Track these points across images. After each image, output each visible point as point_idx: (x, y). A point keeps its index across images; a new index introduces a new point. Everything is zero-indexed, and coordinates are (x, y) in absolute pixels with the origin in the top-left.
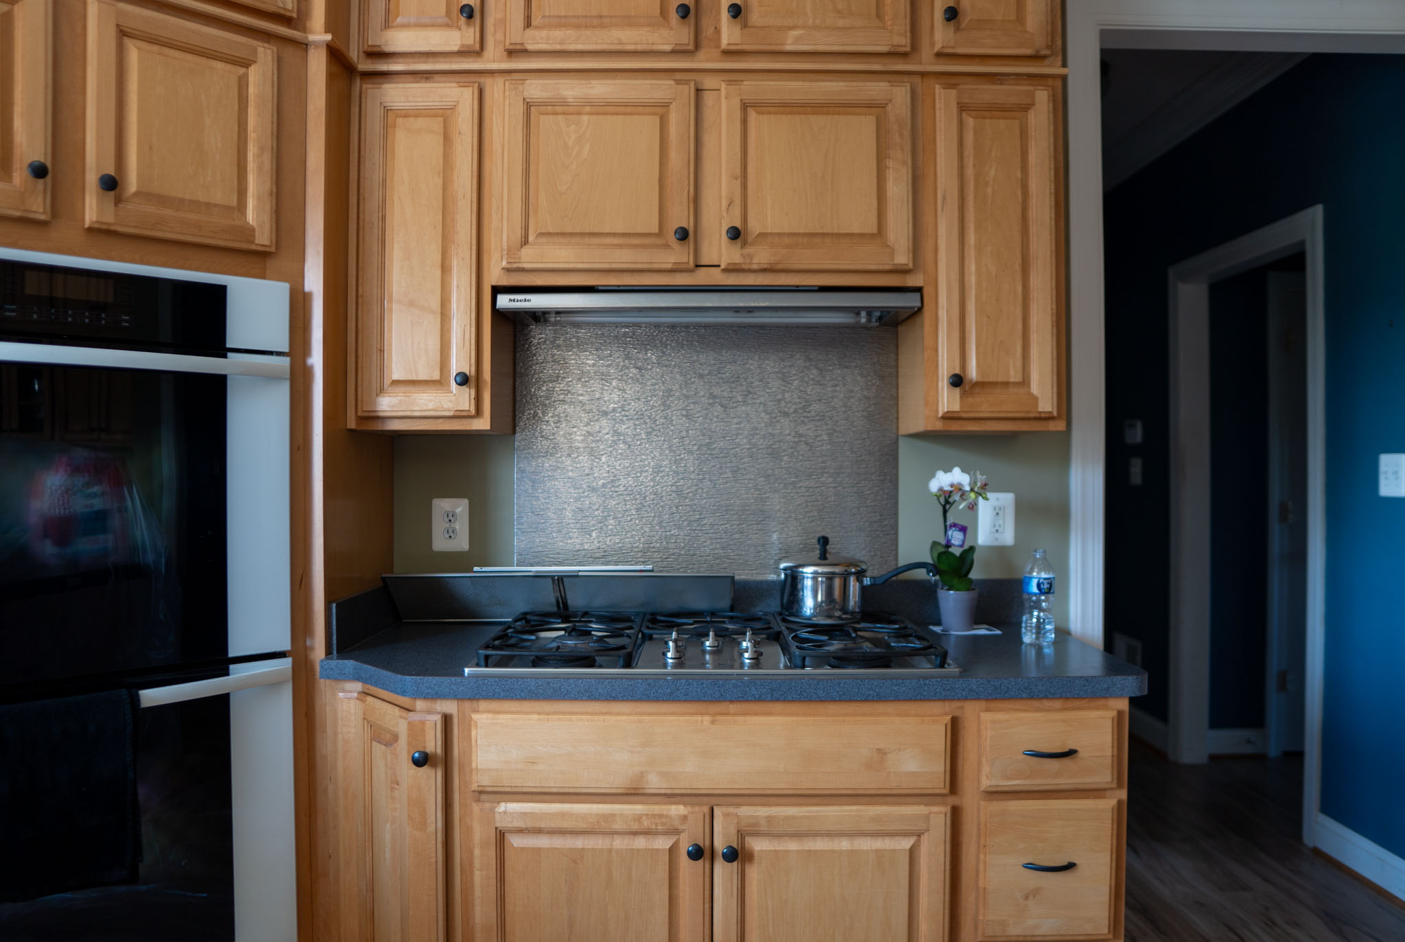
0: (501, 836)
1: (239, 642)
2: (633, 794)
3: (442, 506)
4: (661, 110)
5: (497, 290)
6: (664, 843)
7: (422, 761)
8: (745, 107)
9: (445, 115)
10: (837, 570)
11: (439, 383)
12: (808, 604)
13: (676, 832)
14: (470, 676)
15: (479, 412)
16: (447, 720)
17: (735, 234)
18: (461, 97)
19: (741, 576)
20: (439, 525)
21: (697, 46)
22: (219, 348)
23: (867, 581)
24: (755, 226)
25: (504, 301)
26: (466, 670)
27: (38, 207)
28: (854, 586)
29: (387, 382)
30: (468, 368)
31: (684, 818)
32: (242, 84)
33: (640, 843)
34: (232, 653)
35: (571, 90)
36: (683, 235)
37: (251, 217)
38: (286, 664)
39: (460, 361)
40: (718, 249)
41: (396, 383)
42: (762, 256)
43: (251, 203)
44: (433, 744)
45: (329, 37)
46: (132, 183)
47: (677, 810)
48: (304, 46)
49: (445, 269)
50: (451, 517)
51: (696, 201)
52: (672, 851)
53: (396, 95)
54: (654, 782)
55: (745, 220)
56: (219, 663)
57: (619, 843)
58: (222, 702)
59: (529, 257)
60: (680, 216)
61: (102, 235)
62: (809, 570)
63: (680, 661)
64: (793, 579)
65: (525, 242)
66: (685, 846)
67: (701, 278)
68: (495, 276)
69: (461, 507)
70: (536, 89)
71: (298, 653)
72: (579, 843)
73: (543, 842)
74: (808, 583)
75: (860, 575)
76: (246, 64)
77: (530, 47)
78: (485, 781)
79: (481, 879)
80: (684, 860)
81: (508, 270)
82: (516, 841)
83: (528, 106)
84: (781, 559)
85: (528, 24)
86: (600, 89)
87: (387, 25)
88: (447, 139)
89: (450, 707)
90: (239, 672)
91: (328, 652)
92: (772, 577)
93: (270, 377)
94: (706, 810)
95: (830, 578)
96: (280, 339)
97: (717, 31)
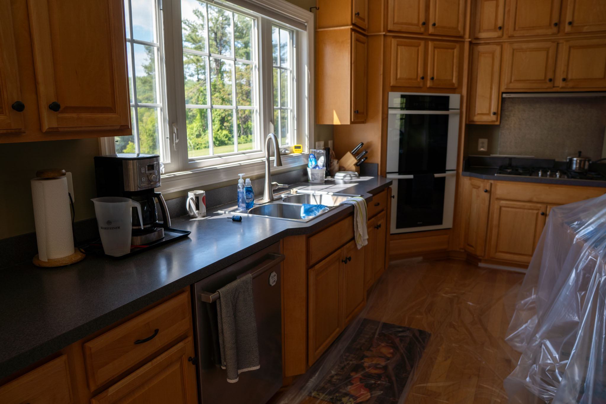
0: (501, 207)
1: (448, 168)
2: (530, 201)
3: (481, 140)
4: (547, 50)
5: (503, 93)
6: (535, 212)
7: (486, 191)
8: (570, 47)
9: (493, 54)
10: (583, 159)
11: (489, 114)
12: (574, 166)
13: (538, 210)
14: (497, 176)
15: (497, 121)
16: (491, 184)
17: (564, 80)
18: (498, 49)
19: (557, 160)
20: (480, 145)
21: (559, 32)
22: (447, 109)
23: (591, 162)
24: (570, 77)
25: (504, 95)
26: (496, 175)
27: (421, 85)
28: (587, 163)
29: (476, 113)
30: (495, 111)
31: (541, 207)
32: (453, 53)
33: (531, 211)
34: (447, 168)
35: (524, 46)
36: (551, 80)
37: (454, 81)
38: (455, 172)
39: (493, 109)
40: (559, 83)
41: (478, 114)
42: (571, 84)
43: (454, 78)
44: (488, 189)
45: (470, 40)
46: (435, 78)
47: (539, 205)
48: (464, 42)
49: (491, 88)
50: (483, 143)
51: (554, 72)
52: (537, 214)
53: (481, 48)
54: (535, 199)
55: (567, 75)
56: (444, 171)
57: (526, 211)
58: (443, 179)
59: (512, 86)
60: (550, 75)
61: (431, 89)
62: (575, 159)
63: (542, 176)
64: (571, 161)
65: (511, 82)
66: (540, 212)
67: (554, 90)
68: (503, 89)
69: (485, 141)
70: (515, 46)
71: (457, 170)
72: (517, 210)
73: (510, 209)
74: (575, 162)
75: (589, 161)
76: (453, 49)
77: (515, 35)
78: (498, 196)
79: (496, 216)
80: (540, 216)
81: (506, 89)
82: (503, 209)
83: (514, 50)
84: (568, 156)
85: (515, 30)
86: (532, 45)
87: (480, 32)
88: (493, 59)
89: (492, 182)
90: (448, 173)
91: (463, 171)
92: (565, 161)
93: (455, 114)
94: (545, 206)
95: (581, 161)
96: (458, 107)
97: (564, 28)
